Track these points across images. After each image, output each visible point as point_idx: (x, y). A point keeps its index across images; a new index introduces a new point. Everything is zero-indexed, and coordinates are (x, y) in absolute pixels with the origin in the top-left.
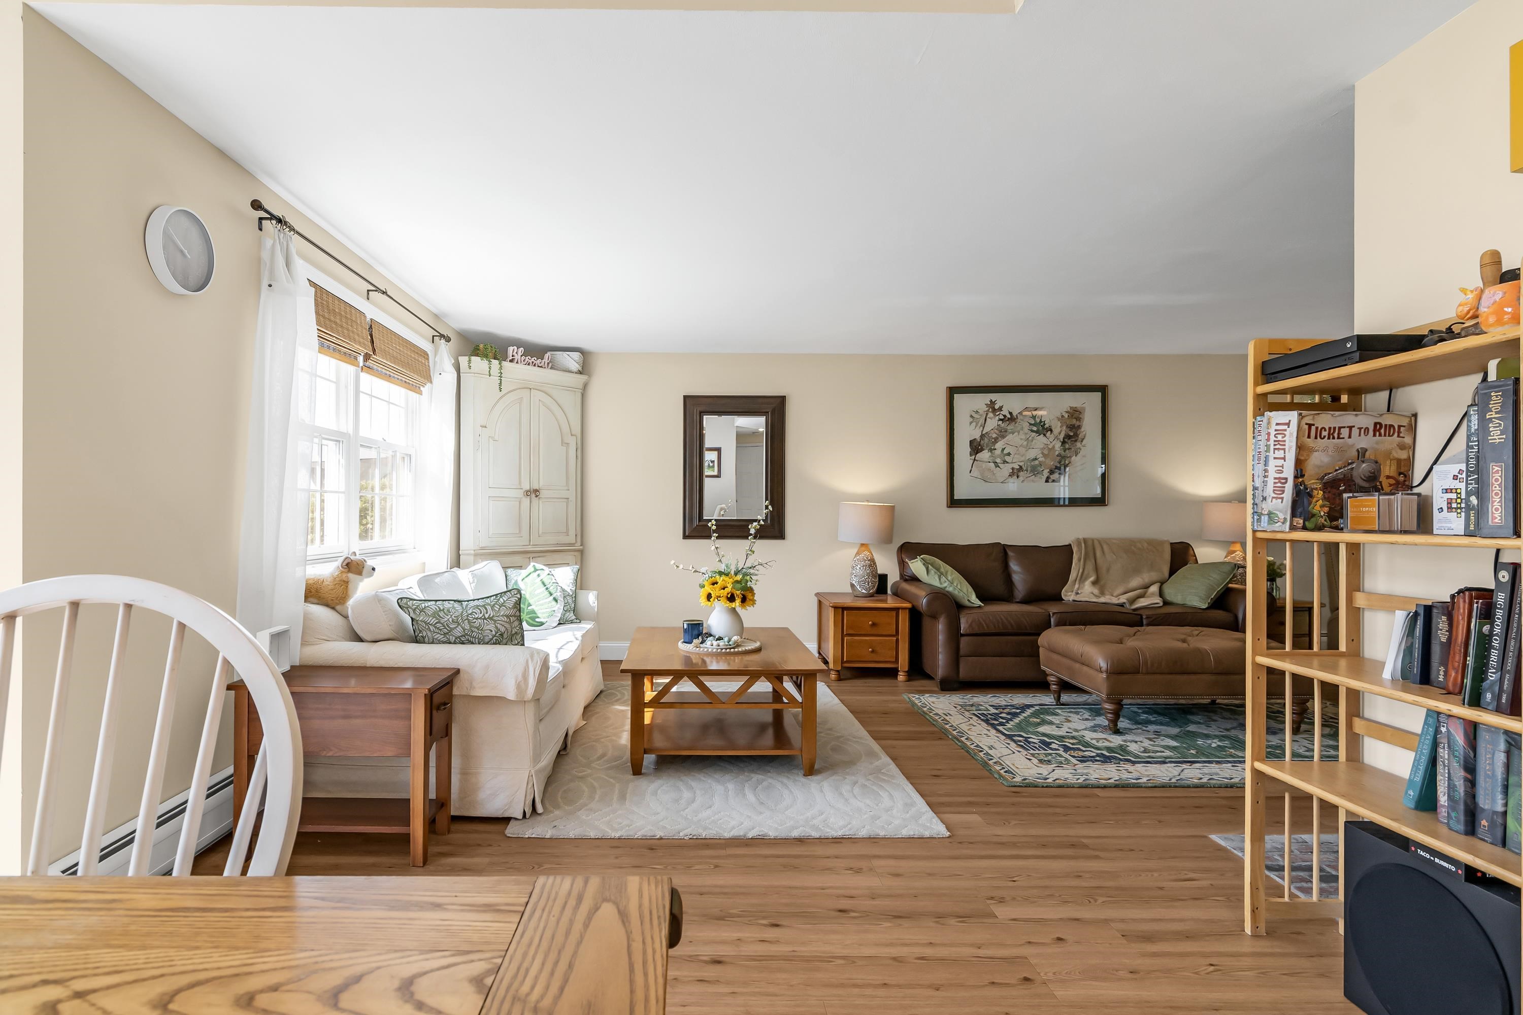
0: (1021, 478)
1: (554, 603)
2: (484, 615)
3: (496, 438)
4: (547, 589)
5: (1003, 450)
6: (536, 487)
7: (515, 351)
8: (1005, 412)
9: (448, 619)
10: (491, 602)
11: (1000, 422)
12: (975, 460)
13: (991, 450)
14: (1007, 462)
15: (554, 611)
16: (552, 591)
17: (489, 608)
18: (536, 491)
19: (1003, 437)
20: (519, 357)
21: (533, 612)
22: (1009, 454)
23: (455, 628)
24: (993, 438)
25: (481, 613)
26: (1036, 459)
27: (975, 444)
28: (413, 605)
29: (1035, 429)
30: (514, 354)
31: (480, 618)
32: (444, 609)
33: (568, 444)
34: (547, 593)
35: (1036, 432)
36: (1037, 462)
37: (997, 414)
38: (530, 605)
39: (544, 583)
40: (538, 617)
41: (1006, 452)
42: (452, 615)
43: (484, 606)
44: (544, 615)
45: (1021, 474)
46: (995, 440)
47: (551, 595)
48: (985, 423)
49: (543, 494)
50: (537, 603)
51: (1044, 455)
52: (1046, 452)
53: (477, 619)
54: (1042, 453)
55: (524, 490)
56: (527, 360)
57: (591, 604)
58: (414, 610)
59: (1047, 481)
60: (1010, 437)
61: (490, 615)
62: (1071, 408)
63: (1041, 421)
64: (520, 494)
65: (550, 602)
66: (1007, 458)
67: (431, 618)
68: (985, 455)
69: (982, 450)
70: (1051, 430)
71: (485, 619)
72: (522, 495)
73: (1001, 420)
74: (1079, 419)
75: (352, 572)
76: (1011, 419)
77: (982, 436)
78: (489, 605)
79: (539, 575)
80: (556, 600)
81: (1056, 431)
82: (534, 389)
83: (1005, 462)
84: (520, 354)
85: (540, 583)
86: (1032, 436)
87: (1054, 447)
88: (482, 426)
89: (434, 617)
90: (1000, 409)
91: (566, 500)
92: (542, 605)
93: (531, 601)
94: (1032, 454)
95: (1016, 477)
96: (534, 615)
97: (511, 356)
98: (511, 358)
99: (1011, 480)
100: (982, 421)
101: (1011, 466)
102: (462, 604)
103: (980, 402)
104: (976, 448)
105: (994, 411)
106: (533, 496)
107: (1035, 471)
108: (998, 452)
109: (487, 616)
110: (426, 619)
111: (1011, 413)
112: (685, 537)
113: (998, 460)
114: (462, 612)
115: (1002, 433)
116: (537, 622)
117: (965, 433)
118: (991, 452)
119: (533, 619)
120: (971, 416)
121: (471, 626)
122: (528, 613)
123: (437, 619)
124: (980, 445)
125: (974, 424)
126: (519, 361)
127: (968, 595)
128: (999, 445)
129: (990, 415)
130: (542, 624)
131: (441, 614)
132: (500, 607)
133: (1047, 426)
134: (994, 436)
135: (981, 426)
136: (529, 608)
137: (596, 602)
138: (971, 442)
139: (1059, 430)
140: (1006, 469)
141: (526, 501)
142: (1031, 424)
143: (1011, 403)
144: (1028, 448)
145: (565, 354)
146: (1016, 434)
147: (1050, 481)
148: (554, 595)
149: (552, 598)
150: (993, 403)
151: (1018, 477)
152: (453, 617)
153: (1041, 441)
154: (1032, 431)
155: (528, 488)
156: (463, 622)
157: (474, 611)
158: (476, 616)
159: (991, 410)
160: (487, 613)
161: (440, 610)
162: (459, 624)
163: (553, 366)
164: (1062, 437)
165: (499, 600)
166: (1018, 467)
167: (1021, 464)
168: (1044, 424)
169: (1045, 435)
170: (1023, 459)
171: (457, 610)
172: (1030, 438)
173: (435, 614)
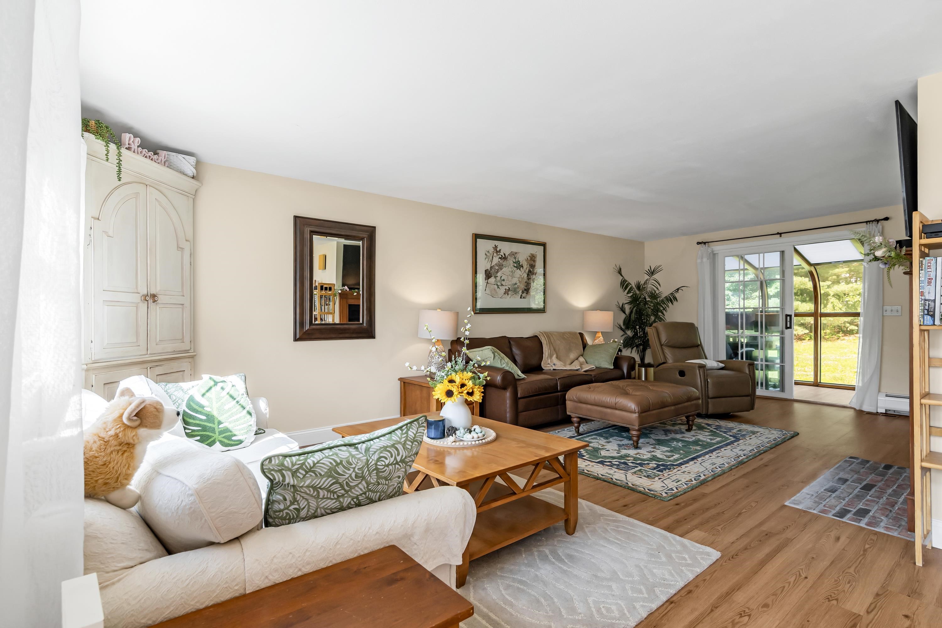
0: (509, 295)
1: (249, 416)
2: (395, 458)
3: (111, 234)
4: (238, 402)
5: (501, 277)
6: (153, 291)
7: (132, 140)
8: (502, 253)
9: (351, 475)
10: (401, 439)
11: (500, 259)
12: (487, 283)
13: (496, 277)
14: (503, 285)
15: (251, 425)
16: (244, 404)
17: (400, 447)
18: (154, 296)
19: (501, 269)
20: (136, 147)
21: (227, 430)
22: (504, 280)
23: (357, 485)
24: (496, 270)
25: (392, 456)
26: (516, 284)
27: (488, 273)
28: (293, 465)
29: (516, 265)
30: (131, 142)
31: (391, 465)
32: (341, 461)
33: (182, 248)
34: (239, 407)
35: (516, 267)
36: (516, 286)
37: (498, 254)
38: (220, 423)
39: (231, 397)
40: (235, 435)
41: (502, 278)
42: (354, 468)
43: (393, 446)
44: (242, 432)
45: (509, 292)
46: (497, 271)
47: (244, 408)
48: (492, 260)
49: (161, 299)
50: (230, 420)
51: (520, 282)
52: (520, 280)
53: (387, 466)
54: (519, 281)
55: (141, 294)
56: (144, 152)
57: (263, 411)
58: (294, 474)
59: (521, 298)
60: (504, 269)
61: (402, 456)
62: (531, 254)
63: (518, 261)
64: (137, 298)
65: (245, 417)
66: (503, 283)
67: (324, 479)
68: (492, 280)
69: (491, 277)
70: (523, 267)
71: (397, 463)
72: (139, 300)
73: (500, 258)
74: (534, 261)
75: (146, 427)
76: (504, 258)
77: (491, 267)
78: (400, 443)
79: (222, 388)
80: (249, 413)
81: (525, 267)
82: (150, 186)
83: (502, 285)
84: (137, 144)
85: (228, 396)
86: (514, 269)
87: (524, 277)
88: (95, 218)
89: (329, 477)
90: (500, 251)
91: (181, 306)
92: (237, 420)
93: (221, 419)
94: (515, 280)
95: (507, 294)
96: (229, 433)
97: (127, 143)
98: (127, 146)
99: (505, 296)
100: (491, 258)
101: (504, 287)
102: (357, 448)
103: (489, 245)
104: (488, 275)
105: (497, 252)
106: (151, 301)
107: (515, 291)
108: (498, 278)
109: (399, 459)
110: (316, 482)
111: (504, 254)
112: (296, 340)
113: (499, 284)
114: (368, 461)
115: (501, 266)
116: (235, 441)
117: (483, 265)
118: (495, 278)
119: (229, 438)
120: (486, 254)
121: (379, 477)
122: (221, 433)
123: (334, 478)
124: (490, 273)
125: (487, 259)
126: (136, 151)
127: (518, 372)
128: (499, 274)
129: (495, 254)
130: (241, 442)
131: (340, 469)
132: (412, 443)
133: (521, 264)
134: (497, 268)
135: (490, 261)
136: (220, 427)
137: (268, 409)
138: (486, 271)
139: (526, 266)
140: (503, 289)
141: (143, 307)
142: (514, 262)
143: (506, 248)
144: (513, 277)
145: (180, 156)
146: (507, 267)
147: (522, 297)
148: (247, 408)
149: (245, 411)
150: (496, 247)
151: (508, 294)
152: (356, 470)
153: (518, 273)
154: (514, 266)
155: (145, 293)
156: (370, 474)
157: (382, 455)
158: (387, 462)
159: (495, 251)
160: (398, 454)
161: (338, 464)
162: (363, 478)
163: (167, 164)
164: (527, 271)
165: (407, 433)
166: (508, 289)
167: (509, 286)
168: (520, 263)
169: (520, 269)
170: (510, 283)
171: (359, 459)
172: (513, 271)
173: (332, 472)
